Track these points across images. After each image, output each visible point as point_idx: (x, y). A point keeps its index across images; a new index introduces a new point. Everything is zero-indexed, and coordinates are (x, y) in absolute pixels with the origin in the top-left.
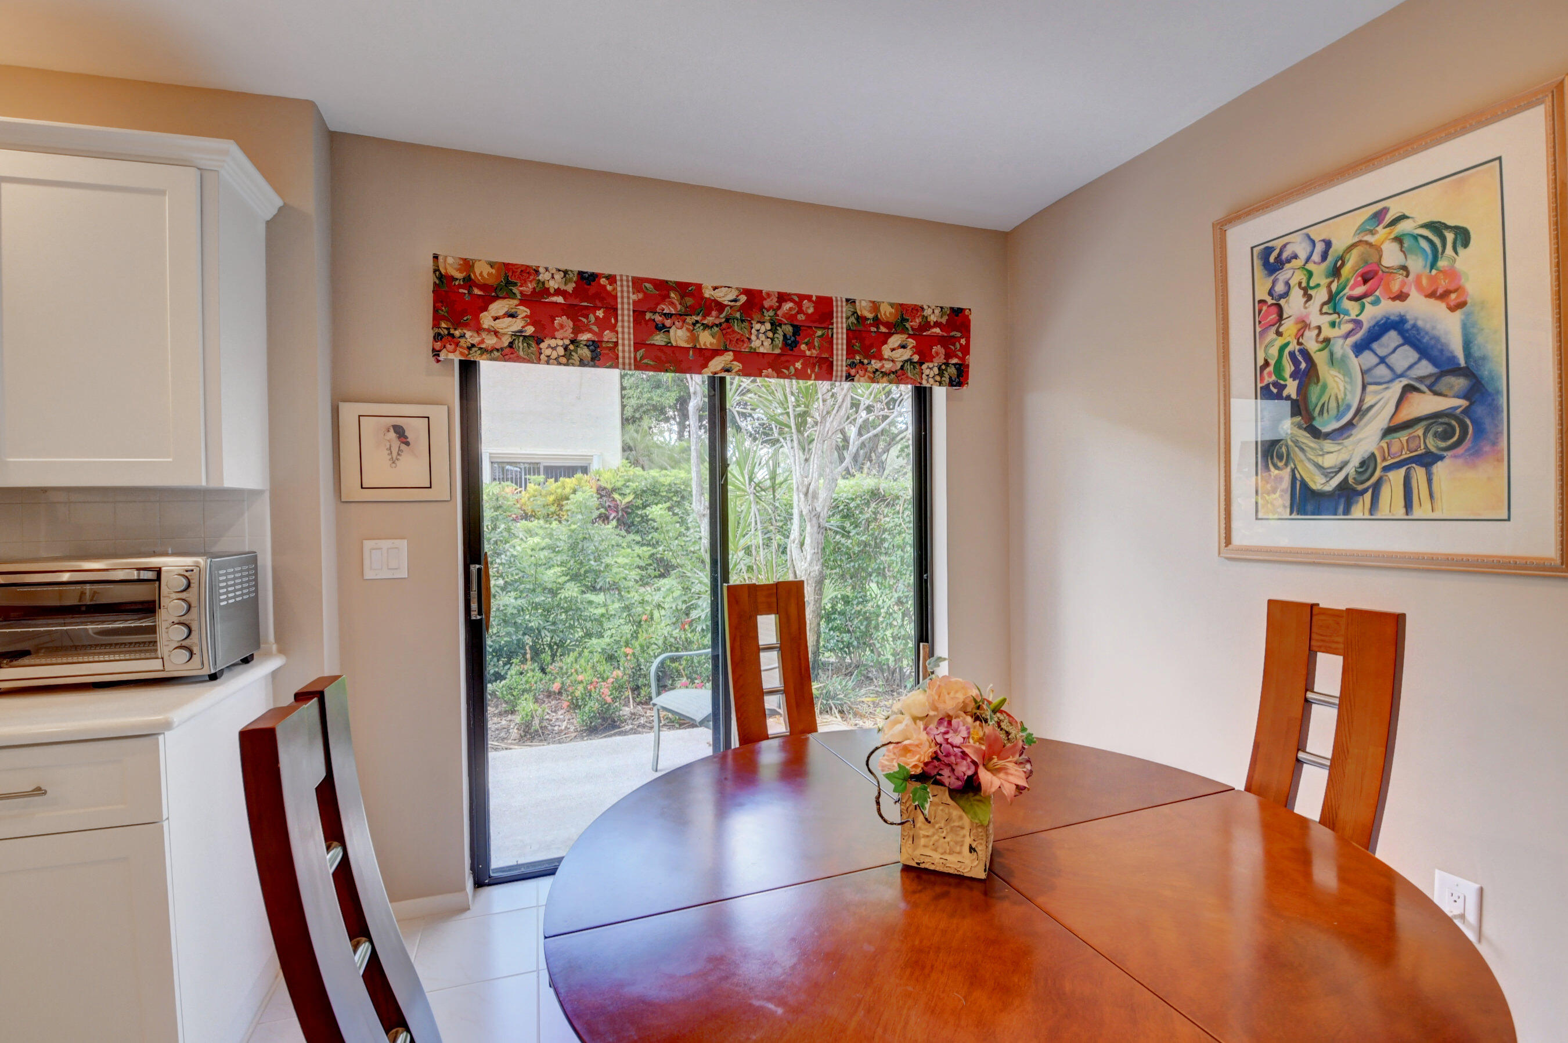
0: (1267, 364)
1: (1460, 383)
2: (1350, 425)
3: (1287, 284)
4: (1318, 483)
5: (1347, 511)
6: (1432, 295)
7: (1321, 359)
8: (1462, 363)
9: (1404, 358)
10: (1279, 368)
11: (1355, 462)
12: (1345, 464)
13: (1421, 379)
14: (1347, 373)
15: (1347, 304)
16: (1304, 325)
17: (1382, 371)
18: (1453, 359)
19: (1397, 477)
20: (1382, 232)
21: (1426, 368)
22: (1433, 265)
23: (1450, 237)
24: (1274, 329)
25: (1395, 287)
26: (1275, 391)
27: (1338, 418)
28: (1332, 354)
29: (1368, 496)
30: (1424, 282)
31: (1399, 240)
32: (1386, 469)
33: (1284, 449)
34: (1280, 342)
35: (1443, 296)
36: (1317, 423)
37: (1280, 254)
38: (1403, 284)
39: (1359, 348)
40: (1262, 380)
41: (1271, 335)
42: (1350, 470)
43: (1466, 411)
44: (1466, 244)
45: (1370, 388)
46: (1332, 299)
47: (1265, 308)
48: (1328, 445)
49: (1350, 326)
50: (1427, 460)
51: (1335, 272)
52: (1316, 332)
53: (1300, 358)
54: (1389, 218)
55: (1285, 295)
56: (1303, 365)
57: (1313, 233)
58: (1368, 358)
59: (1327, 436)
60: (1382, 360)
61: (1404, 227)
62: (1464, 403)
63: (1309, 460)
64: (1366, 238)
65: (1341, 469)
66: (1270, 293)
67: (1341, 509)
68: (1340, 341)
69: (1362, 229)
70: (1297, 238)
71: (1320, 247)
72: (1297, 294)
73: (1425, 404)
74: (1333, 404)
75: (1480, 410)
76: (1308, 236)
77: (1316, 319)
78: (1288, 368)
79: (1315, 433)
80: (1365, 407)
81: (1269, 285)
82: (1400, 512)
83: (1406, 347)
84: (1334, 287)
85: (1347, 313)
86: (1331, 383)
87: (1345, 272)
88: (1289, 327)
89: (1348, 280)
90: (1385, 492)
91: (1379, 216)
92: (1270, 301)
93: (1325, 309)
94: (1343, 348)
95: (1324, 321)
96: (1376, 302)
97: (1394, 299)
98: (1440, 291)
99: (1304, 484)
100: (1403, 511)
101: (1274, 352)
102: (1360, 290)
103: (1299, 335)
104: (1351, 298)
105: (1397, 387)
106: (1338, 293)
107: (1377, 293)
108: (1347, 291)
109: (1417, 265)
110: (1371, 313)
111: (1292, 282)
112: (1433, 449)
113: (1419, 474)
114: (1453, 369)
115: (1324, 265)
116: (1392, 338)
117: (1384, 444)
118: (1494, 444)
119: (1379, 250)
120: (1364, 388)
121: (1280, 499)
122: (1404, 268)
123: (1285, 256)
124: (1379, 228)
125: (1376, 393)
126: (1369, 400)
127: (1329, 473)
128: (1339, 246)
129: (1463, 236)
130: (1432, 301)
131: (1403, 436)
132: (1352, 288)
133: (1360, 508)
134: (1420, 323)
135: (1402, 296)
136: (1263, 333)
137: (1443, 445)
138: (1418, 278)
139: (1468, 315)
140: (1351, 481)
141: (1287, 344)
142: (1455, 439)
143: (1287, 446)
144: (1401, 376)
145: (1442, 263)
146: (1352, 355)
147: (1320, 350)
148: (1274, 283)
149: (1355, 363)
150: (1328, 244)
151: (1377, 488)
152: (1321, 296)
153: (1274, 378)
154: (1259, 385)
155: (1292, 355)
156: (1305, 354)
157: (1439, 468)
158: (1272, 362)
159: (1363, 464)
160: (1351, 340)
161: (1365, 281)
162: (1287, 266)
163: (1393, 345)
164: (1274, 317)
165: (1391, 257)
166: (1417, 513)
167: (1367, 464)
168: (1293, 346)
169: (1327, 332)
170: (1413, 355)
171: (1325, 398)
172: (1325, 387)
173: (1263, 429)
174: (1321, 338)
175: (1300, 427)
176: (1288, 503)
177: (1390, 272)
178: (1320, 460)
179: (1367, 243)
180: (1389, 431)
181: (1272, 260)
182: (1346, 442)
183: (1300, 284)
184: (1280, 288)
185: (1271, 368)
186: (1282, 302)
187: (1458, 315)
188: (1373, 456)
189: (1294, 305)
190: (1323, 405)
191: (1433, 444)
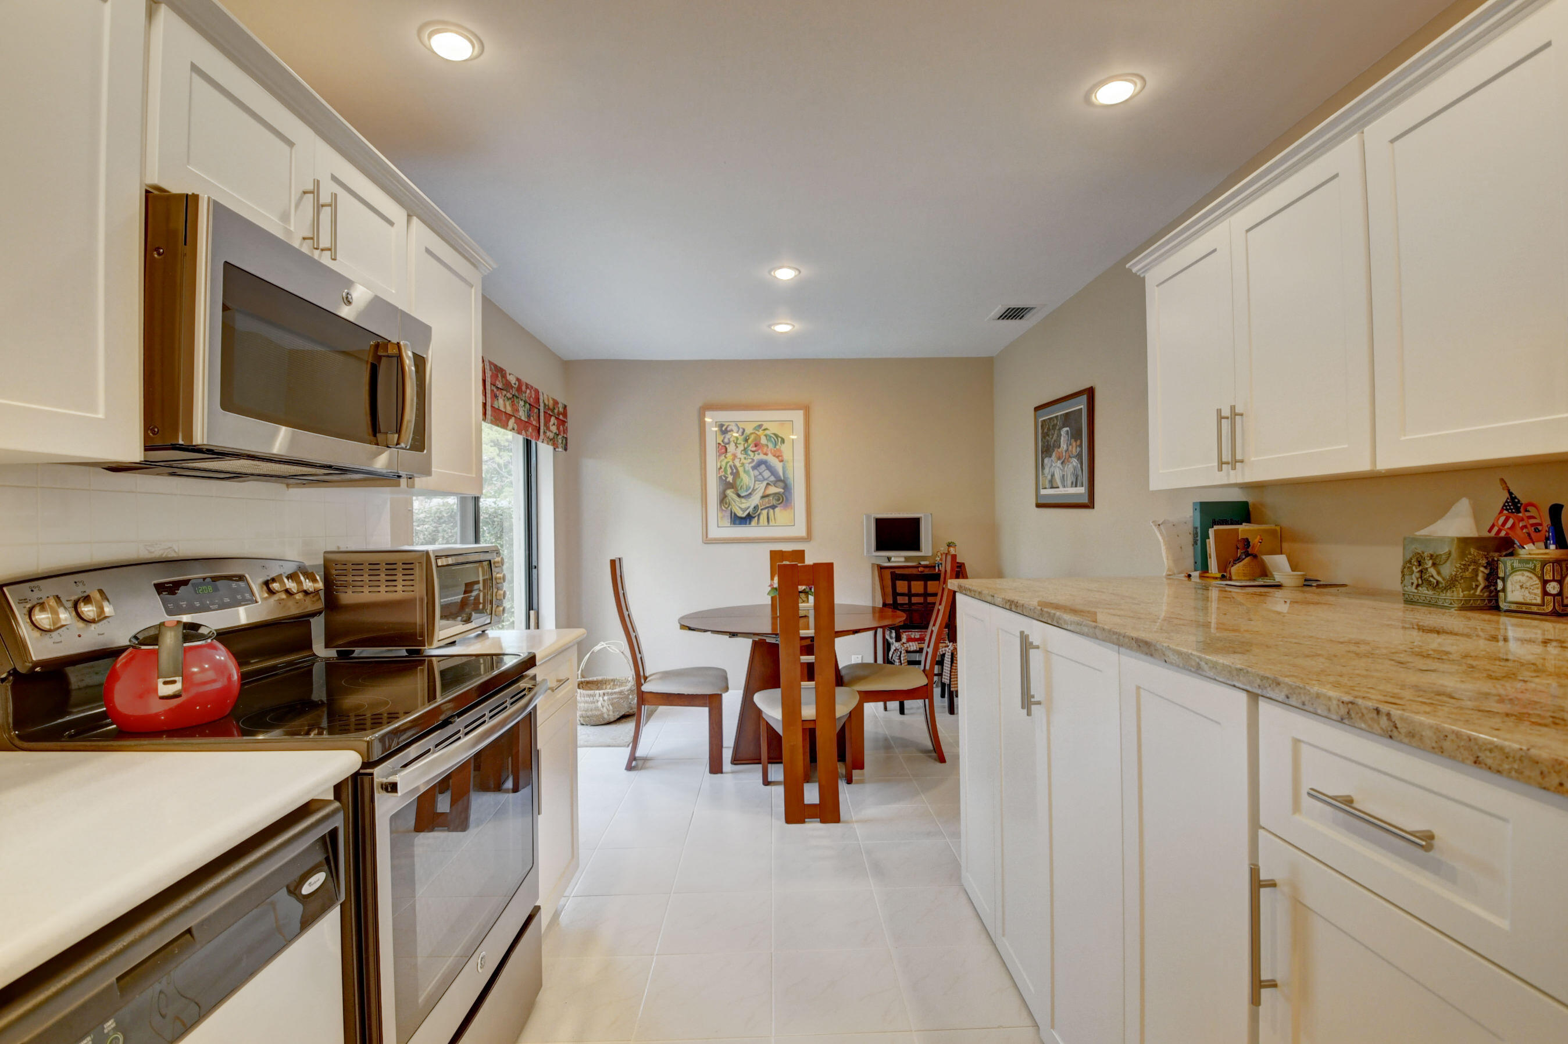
0: (721, 468)
1: (781, 484)
2: (750, 494)
3: (729, 439)
4: (740, 514)
5: (750, 523)
6: (774, 456)
7: (741, 470)
8: (782, 478)
9: (767, 474)
10: (725, 470)
11: (752, 507)
12: (749, 507)
13: (771, 482)
14: (749, 476)
15: (750, 452)
16: (735, 456)
17: (760, 477)
18: (780, 477)
19: (765, 512)
20: (760, 433)
21: (772, 479)
22: (775, 447)
23: (780, 439)
24: (724, 455)
25: (765, 450)
26: (724, 478)
27: (746, 491)
28: (744, 469)
29: (756, 518)
30: (773, 451)
31: (766, 436)
32: (762, 509)
33: (728, 501)
34: (726, 460)
35: (778, 457)
36: (740, 492)
37: (726, 428)
38: (767, 450)
39: (754, 468)
40: (719, 473)
41: (723, 457)
42: (750, 510)
43: (783, 493)
44: (784, 443)
45: (757, 482)
46: (745, 450)
47: (720, 446)
48: (743, 500)
49: (750, 460)
50: (773, 507)
51: (746, 440)
52: (739, 460)
53: (733, 468)
54: (763, 428)
55: (729, 443)
56: (735, 471)
57: (739, 424)
58: (756, 472)
59: (743, 497)
60: (760, 474)
61: (767, 432)
62: (782, 490)
63: (738, 506)
64: (756, 432)
65: (748, 509)
66: (723, 441)
67: (748, 522)
68: (747, 465)
69: (755, 429)
70: (733, 424)
71: (741, 430)
72: (732, 445)
73: (773, 490)
74: (745, 486)
75: (787, 494)
76: (737, 425)
77: (739, 455)
78: (729, 471)
79: (739, 496)
80: (755, 488)
81: (722, 438)
82: (766, 523)
83: (767, 471)
84: (746, 445)
85: (750, 456)
86: (744, 479)
87: (750, 441)
88: (729, 455)
89: (750, 445)
90: (761, 517)
91: (760, 426)
92: (723, 444)
93: (743, 452)
94: (748, 467)
95: (742, 457)
96: (759, 454)
97: (764, 454)
98: (777, 455)
99: (735, 514)
100: (767, 523)
101: (724, 464)
102: (754, 449)
103: (733, 460)
104: (751, 451)
105: (765, 483)
106: (747, 448)
107: (759, 451)
108: (750, 448)
109: (771, 446)
110: (758, 457)
111: (731, 440)
112: (775, 504)
113: (771, 511)
114: (781, 480)
115: (742, 437)
116: (763, 467)
117: (761, 501)
118: (791, 503)
119: (759, 437)
120: (755, 482)
121: (727, 521)
122: (767, 445)
123: (728, 429)
124: (760, 430)
125: (759, 484)
126: (757, 486)
127: (744, 510)
128: (748, 432)
129: (783, 441)
130: (774, 458)
131: (766, 500)
132: (752, 447)
133: (754, 522)
134: (771, 464)
135: (766, 454)
136: (720, 456)
137: (778, 503)
138: (771, 450)
139: (784, 464)
140: (751, 513)
141: (729, 462)
142: (781, 501)
143: (729, 500)
144: (766, 479)
145: (777, 447)
146: (751, 470)
147: (741, 466)
148: (724, 438)
149: (752, 473)
150: (744, 430)
151: (759, 515)
152: (741, 448)
153: (723, 474)
154: (718, 476)
155: (731, 467)
156: (735, 466)
157: (777, 510)
158: (723, 468)
159: (754, 508)
160: (751, 465)
161: (756, 446)
162: (729, 433)
163: (763, 470)
164: (723, 450)
165: (763, 441)
166: (771, 524)
167: (756, 508)
168: (731, 463)
169: (743, 460)
170: (769, 474)
171: (742, 484)
172: (742, 480)
173: (719, 492)
174: (741, 462)
175: (733, 493)
176: (730, 521)
177: (763, 445)
178: (741, 506)
179: (756, 434)
180: (763, 497)
181: (723, 429)
182: (749, 500)
183: (734, 441)
184: (726, 440)
185: (722, 470)
186: (727, 446)
187: (781, 463)
188: (757, 505)
189: (731, 448)
190: (741, 487)
191: (775, 502)
